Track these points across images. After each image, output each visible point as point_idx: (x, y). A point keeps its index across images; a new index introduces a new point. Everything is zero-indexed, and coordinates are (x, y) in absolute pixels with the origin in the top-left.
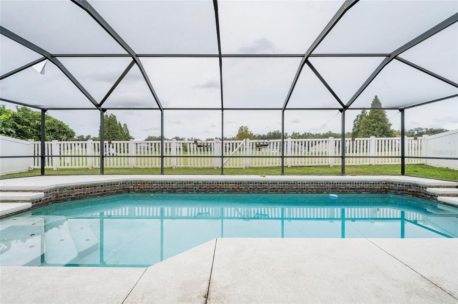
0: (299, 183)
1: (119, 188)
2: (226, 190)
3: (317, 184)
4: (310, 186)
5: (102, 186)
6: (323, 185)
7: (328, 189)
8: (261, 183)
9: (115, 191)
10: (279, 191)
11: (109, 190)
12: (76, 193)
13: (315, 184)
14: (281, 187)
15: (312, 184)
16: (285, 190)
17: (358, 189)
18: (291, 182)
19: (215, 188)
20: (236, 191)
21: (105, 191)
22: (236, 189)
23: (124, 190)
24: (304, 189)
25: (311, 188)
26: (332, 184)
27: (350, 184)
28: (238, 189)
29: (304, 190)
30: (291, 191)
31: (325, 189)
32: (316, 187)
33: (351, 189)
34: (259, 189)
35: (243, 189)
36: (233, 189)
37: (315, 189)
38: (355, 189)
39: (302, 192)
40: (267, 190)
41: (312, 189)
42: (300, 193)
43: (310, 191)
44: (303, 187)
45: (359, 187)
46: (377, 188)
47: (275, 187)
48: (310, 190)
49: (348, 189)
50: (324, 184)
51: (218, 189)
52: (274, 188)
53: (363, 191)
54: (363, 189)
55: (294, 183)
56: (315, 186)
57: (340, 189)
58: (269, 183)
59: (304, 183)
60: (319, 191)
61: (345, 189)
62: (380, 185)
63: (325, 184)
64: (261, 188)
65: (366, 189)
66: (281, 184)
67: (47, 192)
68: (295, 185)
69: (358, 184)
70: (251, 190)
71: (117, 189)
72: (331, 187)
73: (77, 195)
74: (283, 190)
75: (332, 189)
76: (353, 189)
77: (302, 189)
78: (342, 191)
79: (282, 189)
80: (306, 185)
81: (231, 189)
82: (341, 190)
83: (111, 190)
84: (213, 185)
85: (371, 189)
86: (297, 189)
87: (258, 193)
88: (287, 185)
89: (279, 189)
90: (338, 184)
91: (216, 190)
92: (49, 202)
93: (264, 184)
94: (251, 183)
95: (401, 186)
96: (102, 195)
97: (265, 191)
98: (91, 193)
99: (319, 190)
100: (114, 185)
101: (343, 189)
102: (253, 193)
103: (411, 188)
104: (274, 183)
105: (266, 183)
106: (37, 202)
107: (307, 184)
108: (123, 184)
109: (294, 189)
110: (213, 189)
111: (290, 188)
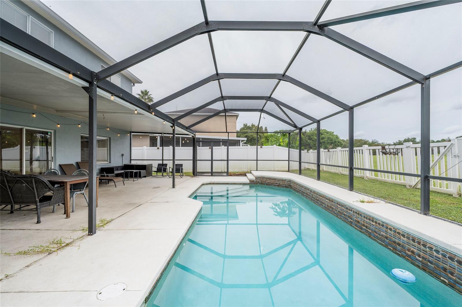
0: (391, 229)
1: (286, 184)
3: (424, 246)
4: (408, 244)
5: (278, 180)
6: (440, 256)
7: (452, 274)
8: (347, 208)
9: (284, 186)
10: (364, 229)
11: (281, 184)
12: (268, 182)
13: (419, 243)
15: (414, 240)
16: (370, 231)
18: (378, 221)
19: (319, 200)
21: (279, 184)
23: (289, 186)
24: (399, 244)
25: (412, 249)
29: (399, 248)
30: (377, 238)
32: (422, 254)
34: (345, 215)
35: (333, 209)
37: (419, 256)
40: (352, 221)
41: (413, 252)
42: (392, 249)
43: (409, 256)
44: (397, 241)
47: (359, 220)
48: (410, 253)
50: (442, 254)
55: (383, 225)
56: (419, 249)
59: (399, 233)
60: (427, 265)
66: (366, 218)
67: (257, 178)
71: (285, 184)
73: (268, 183)
74: (369, 230)
77: (395, 242)
79: (366, 227)
80: (402, 237)
83: (283, 184)
84: (318, 196)
89: (364, 225)
92: (258, 183)
96: (278, 186)
97: (351, 221)
98: (274, 183)
99: (429, 264)
100: (284, 181)
104: (359, 214)
105: (351, 210)
106: (252, 181)
108: (289, 182)
109: (382, 236)
110: (317, 200)
111: (377, 230)
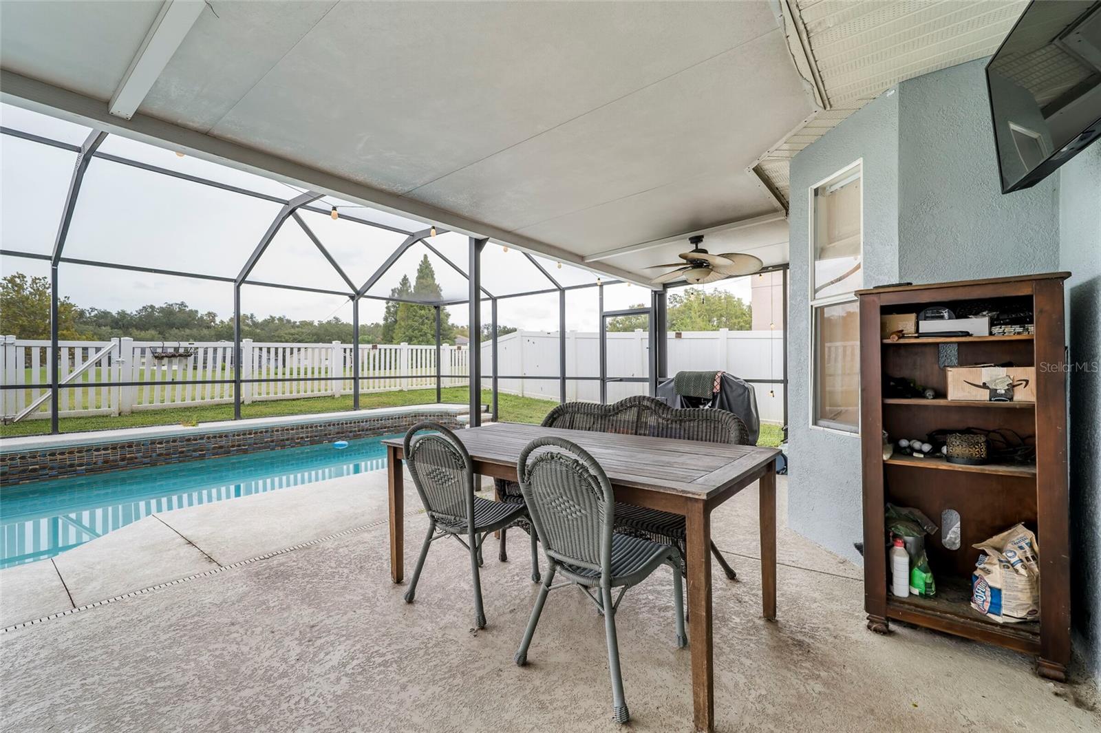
0: (277, 431)
2: (84, 467)
3: (311, 427)
4: (297, 433)
6: (323, 428)
7: (330, 435)
8: (189, 440)
10: (234, 450)
13: (307, 428)
14: (237, 443)
15: (302, 428)
16: (247, 447)
17: (378, 428)
18: (260, 431)
19: (44, 468)
20: (117, 467)
22: (116, 461)
24: (288, 440)
25: (301, 436)
26: (338, 424)
27: (366, 421)
28: (123, 459)
29: (287, 442)
30: (260, 448)
31: (326, 435)
32: (309, 435)
33: (367, 430)
34: (182, 452)
35: (136, 458)
36: (106, 462)
37: (307, 437)
38: (374, 429)
39: (283, 447)
40: (204, 452)
41: (302, 438)
42: (280, 448)
43: (299, 443)
44: (285, 437)
45: (379, 426)
46: (404, 423)
47: (223, 443)
48: (299, 440)
49: (363, 431)
51: (52, 468)
52: (221, 447)
53: (385, 432)
54: (385, 428)
55: (266, 432)
56: (307, 432)
57: (351, 432)
58: (208, 438)
59: (287, 430)
60: (314, 440)
61: (359, 431)
62: (408, 419)
63: (325, 426)
64: (189, 450)
65: (389, 427)
66: (238, 435)
68: (269, 434)
69: (378, 420)
70: (162, 458)
72: (336, 430)
74: (243, 447)
75: (338, 433)
76: (370, 429)
77: (283, 440)
78: (354, 436)
79: (239, 446)
80: (291, 432)
81: (100, 464)
82: (351, 434)
84: (35, 460)
85: (395, 427)
86: (272, 441)
87: (180, 462)
88: (252, 436)
89: (233, 446)
90: (346, 424)
91: (47, 471)
93: (196, 440)
94: (161, 443)
95: (432, 417)
97: (200, 454)
99: (315, 438)
101: (355, 431)
102: (168, 463)
103: (442, 419)
104: (221, 437)
105: (202, 439)
107: (292, 429)
109: (266, 442)
110: (34, 470)
111: (257, 441)
